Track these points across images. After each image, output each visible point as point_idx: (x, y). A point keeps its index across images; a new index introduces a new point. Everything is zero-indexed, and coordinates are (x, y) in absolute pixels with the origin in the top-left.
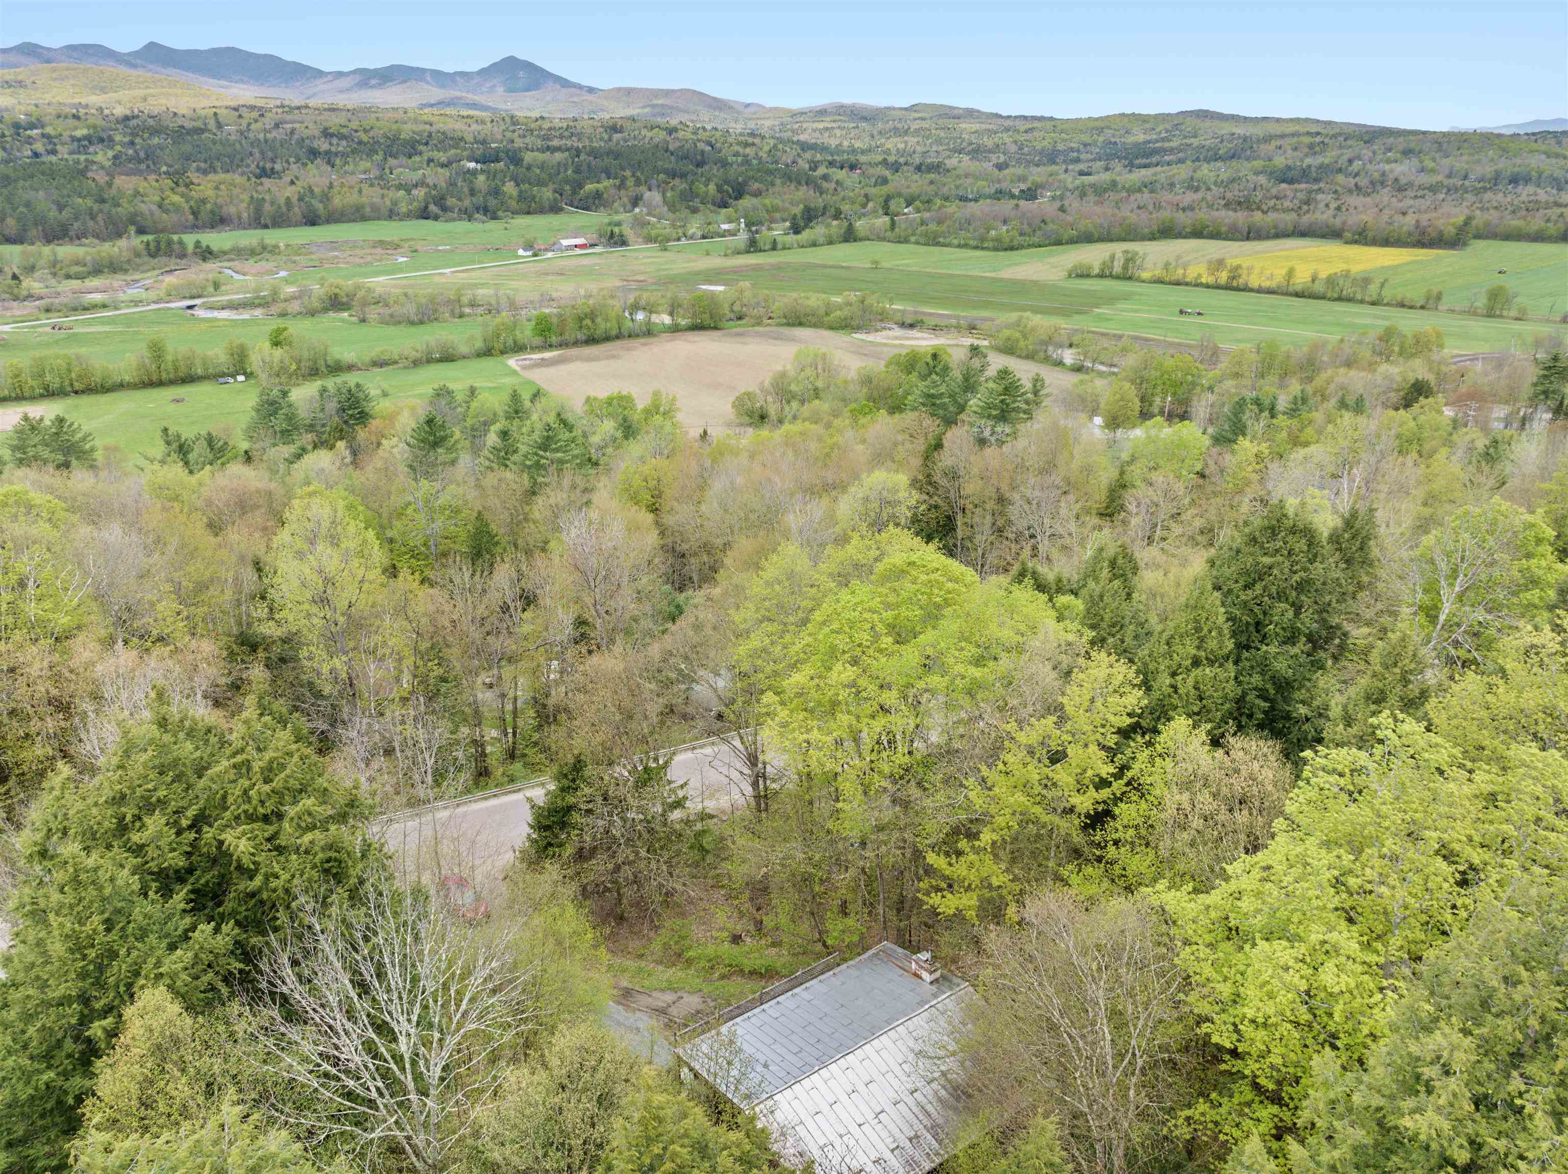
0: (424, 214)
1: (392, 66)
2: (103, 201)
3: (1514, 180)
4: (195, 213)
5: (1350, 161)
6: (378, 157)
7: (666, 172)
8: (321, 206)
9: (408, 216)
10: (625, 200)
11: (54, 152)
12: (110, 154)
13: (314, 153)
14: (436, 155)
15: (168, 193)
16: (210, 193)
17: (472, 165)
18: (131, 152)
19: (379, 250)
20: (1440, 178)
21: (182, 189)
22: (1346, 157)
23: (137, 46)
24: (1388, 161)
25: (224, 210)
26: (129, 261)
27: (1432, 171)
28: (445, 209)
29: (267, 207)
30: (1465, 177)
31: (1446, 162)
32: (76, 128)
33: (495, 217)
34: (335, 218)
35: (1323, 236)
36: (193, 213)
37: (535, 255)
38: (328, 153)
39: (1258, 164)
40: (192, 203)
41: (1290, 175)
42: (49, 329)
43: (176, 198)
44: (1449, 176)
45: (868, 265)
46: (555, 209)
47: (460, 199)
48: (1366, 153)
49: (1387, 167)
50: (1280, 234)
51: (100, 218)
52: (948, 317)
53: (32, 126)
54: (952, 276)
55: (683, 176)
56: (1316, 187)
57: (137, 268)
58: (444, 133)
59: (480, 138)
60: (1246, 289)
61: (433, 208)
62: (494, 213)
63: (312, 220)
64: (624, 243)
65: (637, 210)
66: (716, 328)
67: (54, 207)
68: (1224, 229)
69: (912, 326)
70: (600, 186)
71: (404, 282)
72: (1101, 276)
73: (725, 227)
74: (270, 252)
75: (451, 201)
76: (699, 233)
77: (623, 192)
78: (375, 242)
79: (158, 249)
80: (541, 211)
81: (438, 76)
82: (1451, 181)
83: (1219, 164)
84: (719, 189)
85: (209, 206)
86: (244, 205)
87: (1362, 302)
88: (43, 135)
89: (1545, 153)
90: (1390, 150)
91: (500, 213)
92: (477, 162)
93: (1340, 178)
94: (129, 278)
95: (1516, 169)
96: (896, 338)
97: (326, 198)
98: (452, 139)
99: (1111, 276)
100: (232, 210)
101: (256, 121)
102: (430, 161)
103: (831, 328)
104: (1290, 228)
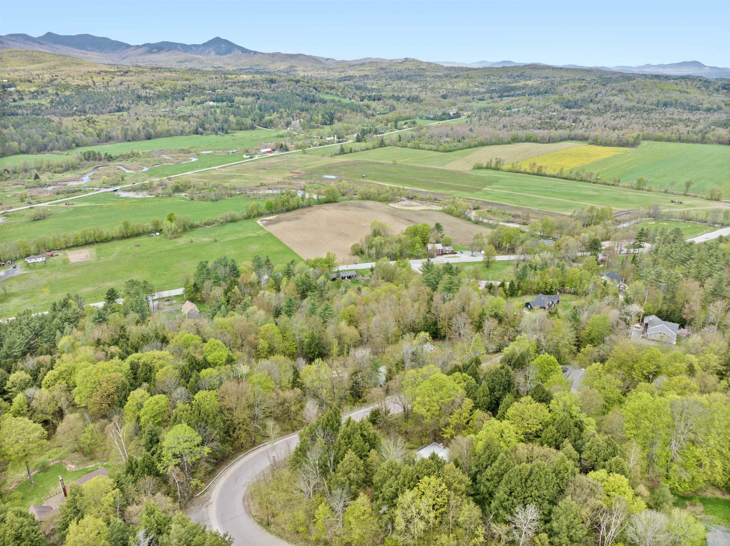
0: (196, 132)
1: (162, 42)
2: (61, 133)
3: (665, 105)
4: (99, 136)
5: (596, 95)
6: (169, 101)
7: (299, 109)
8: (152, 131)
9: (189, 133)
10: (283, 123)
11: (22, 99)
12: (49, 100)
13: (139, 97)
14: (195, 98)
15: (86, 127)
16: (104, 126)
17: (211, 103)
18: (58, 99)
19: (182, 154)
20: (634, 103)
21: (91, 125)
22: (595, 93)
23: (42, 34)
24: (613, 95)
25: (111, 134)
26: (79, 164)
27: (631, 100)
28: (204, 129)
29: (129, 132)
30: (645, 103)
31: (636, 96)
32: (30, 87)
33: (227, 133)
34: (158, 136)
35: (581, 140)
36: (98, 136)
37: (251, 158)
38: (146, 97)
39: (556, 97)
40: (97, 131)
41: (569, 104)
42: (63, 205)
43: (91, 130)
44: (638, 103)
45: (391, 162)
46: (253, 128)
47: (210, 124)
48: (604, 91)
49: (612, 98)
50: (562, 140)
51: (60, 141)
52: (426, 193)
53: (10, 86)
54: (426, 169)
55: (307, 110)
56: (580, 110)
57: (83, 166)
58: (196, 86)
59: (212, 87)
60: (545, 175)
61: (200, 130)
62: (227, 131)
63: (149, 137)
64: (287, 150)
65: (289, 129)
66: (335, 202)
67: (41, 137)
68: (539, 138)
69: (412, 199)
70: (272, 117)
71: (200, 175)
72: (487, 168)
73: (328, 139)
74: (136, 156)
75: (207, 126)
76: (318, 144)
77: (282, 120)
78: (180, 150)
79: (89, 157)
80: (247, 129)
81: (185, 48)
82: (639, 105)
83: (540, 97)
84: (323, 117)
85: (104, 133)
86: (119, 131)
87: (590, 182)
88: (16, 91)
89: (679, 91)
90: (613, 89)
91: (229, 131)
92: (214, 101)
93: (591, 105)
94: (82, 172)
95: (667, 99)
96: (406, 206)
97: (154, 126)
98: (200, 88)
99: (491, 168)
100: (114, 134)
101: (111, 81)
102: (193, 102)
103: (380, 201)
104: (567, 136)
